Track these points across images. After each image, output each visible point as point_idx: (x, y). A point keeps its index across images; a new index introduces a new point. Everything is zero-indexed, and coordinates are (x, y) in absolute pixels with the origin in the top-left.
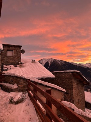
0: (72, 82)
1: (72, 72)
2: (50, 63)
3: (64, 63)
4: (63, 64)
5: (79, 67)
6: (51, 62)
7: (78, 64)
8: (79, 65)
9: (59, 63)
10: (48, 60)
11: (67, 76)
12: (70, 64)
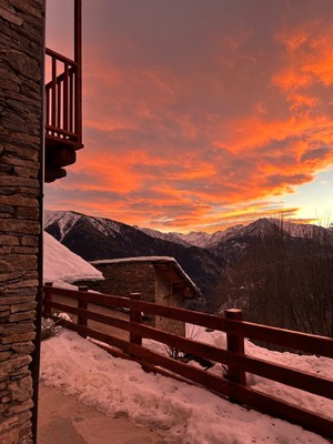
0: (153, 291)
1: (153, 262)
2: (65, 230)
3: (118, 231)
4: (115, 233)
5: (167, 243)
6: (68, 225)
7: (165, 235)
8: (168, 239)
9: (101, 228)
10: (56, 218)
11: (140, 273)
12: (140, 233)
